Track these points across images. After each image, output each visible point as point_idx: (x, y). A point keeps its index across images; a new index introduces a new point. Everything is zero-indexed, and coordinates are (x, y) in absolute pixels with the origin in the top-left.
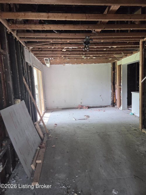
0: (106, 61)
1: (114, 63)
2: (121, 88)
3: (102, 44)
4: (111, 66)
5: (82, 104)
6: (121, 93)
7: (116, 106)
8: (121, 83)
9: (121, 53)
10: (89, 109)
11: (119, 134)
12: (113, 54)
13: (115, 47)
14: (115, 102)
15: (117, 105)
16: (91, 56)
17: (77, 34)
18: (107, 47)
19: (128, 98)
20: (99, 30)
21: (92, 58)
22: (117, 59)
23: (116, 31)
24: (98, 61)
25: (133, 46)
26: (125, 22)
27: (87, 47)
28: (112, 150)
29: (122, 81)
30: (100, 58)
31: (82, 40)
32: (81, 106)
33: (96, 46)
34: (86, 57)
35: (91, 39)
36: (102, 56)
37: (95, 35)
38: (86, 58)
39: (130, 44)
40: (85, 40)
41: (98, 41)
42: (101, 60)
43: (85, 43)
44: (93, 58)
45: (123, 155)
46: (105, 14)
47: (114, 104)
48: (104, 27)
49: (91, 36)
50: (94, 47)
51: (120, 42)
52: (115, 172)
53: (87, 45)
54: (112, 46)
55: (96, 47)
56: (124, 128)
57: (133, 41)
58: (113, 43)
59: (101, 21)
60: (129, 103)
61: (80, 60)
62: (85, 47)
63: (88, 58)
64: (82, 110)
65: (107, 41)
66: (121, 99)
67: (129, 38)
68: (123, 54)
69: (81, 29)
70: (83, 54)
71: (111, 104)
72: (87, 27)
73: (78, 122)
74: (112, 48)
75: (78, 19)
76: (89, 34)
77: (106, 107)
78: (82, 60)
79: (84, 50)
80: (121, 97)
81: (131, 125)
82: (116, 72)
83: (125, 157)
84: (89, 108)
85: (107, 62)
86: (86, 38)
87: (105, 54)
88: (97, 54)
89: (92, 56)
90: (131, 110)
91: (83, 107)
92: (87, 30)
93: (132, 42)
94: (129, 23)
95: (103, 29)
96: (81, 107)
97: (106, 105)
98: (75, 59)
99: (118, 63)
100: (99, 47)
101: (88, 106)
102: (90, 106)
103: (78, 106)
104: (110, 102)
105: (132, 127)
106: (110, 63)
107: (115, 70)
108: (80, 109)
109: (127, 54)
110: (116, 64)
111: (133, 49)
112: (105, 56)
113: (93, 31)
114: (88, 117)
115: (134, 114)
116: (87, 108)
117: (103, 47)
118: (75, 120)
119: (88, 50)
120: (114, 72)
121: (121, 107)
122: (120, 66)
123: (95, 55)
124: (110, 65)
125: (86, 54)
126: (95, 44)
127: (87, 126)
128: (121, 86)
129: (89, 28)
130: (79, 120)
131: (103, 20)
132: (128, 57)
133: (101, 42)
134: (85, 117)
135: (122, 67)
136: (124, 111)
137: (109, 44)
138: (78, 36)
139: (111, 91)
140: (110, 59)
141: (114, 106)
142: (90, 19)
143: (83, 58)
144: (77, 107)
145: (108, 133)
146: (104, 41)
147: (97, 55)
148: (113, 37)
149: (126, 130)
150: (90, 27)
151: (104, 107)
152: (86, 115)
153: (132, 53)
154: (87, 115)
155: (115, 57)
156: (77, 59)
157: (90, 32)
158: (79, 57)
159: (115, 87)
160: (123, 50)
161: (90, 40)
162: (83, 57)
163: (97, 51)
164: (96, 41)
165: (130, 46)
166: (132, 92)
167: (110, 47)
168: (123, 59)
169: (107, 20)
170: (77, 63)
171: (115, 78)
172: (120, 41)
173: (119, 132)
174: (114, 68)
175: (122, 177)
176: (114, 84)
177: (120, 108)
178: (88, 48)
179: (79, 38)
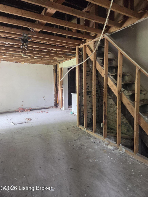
0: (49, 62)
1: (56, 65)
2: (62, 90)
3: (42, 44)
4: (54, 68)
5: (23, 107)
6: (62, 94)
7: (58, 107)
8: (63, 85)
9: (61, 57)
10: (31, 112)
11: (60, 132)
12: (54, 56)
13: (55, 50)
14: (57, 103)
15: (60, 106)
16: (31, 55)
17: (13, 29)
18: (48, 48)
19: (68, 99)
20: (38, 30)
21: (33, 58)
22: (59, 62)
23: (55, 34)
24: (40, 62)
25: (71, 51)
26: (64, 28)
27: (25, 45)
28: (52, 150)
29: (63, 82)
30: (41, 59)
31: (19, 36)
32: (23, 108)
33: (36, 45)
34: (26, 55)
35: (30, 38)
36: (43, 57)
37: (33, 34)
38: (26, 57)
39: (68, 49)
40: (23, 37)
41: (37, 41)
42: (43, 61)
43: (23, 40)
44: (35, 58)
45: (62, 152)
46: (42, 15)
47: (56, 105)
48: (42, 28)
49: (29, 34)
50: (33, 46)
51: (59, 46)
52: (54, 170)
53: (25, 43)
54: (52, 48)
55: (36, 47)
56: (65, 126)
57: (70, 46)
58: (53, 46)
59: (39, 21)
60: (70, 104)
61: (20, 59)
62: (23, 45)
63: (29, 57)
64: (23, 113)
65: (47, 43)
66: (63, 100)
67: (67, 43)
68: (63, 58)
69: (16, 25)
70: (22, 52)
71: (54, 105)
72: (24, 24)
73: (17, 126)
74: (52, 50)
75: (13, 13)
76: (27, 32)
77: (49, 108)
78: (22, 59)
79: (21, 48)
80: (63, 98)
81: (70, 123)
82: (58, 74)
83: (63, 153)
84: (31, 110)
85: (49, 64)
86: (24, 35)
87: (46, 55)
88: (39, 54)
89: (33, 55)
90: (71, 110)
91: (24, 110)
92: (24, 27)
93: (69, 48)
94: (67, 29)
95: (41, 30)
96: (22, 110)
97: (50, 106)
98: (13, 56)
99: (60, 66)
100: (39, 47)
101: (30, 108)
102: (32, 108)
103: (18, 109)
104: (53, 103)
105: (71, 125)
106: (52, 65)
107: (58, 73)
108: (20, 112)
109: (67, 58)
110: (58, 67)
111: (72, 55)
112: (46, 57)
113: (32, 29)
114: (30, 119)
115: (73, 113)
116: (29, 110)
117: (43, 48)
118: (13, 124)
119: (26, 48)
120: (57, 74)
121: (63, 108)
122: (61, 68)
123: (36, 55)
124: (52, 67)
125: (26, 53)
126: (35, 44)
127: (27, 130)
128: (63, 88)
129: (26, 25)
130: (19, 124)
131: (41, 21)
132: (67, 61)
133: (41, 42)
134: (26, 121)
135: (63, 70)
136: (65, 111)
137: (49, 46)
138: (13, 31)
139: (54, 92)
140: (52, 61)
141: (57, 107)
142: (27, 16)
143: (23, 57)
144: (17, 111)
145: (50, 134)
146: (44, 42)
147: (38, 56)
148: (53, 40)
149: (66, 128)
150: (28, 24)
151: (47, 108)
152: (27, 118)
153: (71, 58)
154: (29, 118)
155: (56, 60)
156: (15, 56)
157: (28, 30)
158: (17, 54)
159: (57, 88)
160: (63, 54)
161: (28, 38)
162: (23, 55)
163: (38, 51)
164: (36, 41)
165: (69, 51)
166: (72, 94)
167: (50, 49)
168: (63, 63)
169: (45, 22)
170: (17, 62)
171: (58, 80)
172: (59, 44)
173: (60, 131)
174: (56, 71)
175: (59, 173)
176: (56, 85)
177: (61, 109)
178: (26, 47)
179: (16, 34)
